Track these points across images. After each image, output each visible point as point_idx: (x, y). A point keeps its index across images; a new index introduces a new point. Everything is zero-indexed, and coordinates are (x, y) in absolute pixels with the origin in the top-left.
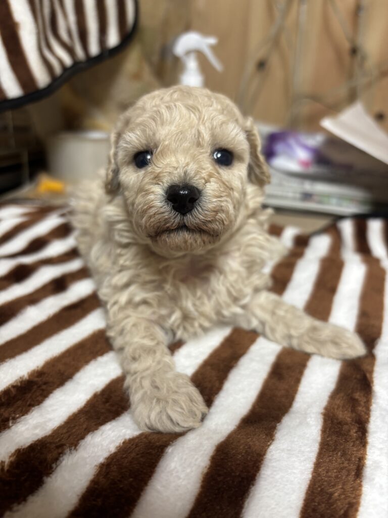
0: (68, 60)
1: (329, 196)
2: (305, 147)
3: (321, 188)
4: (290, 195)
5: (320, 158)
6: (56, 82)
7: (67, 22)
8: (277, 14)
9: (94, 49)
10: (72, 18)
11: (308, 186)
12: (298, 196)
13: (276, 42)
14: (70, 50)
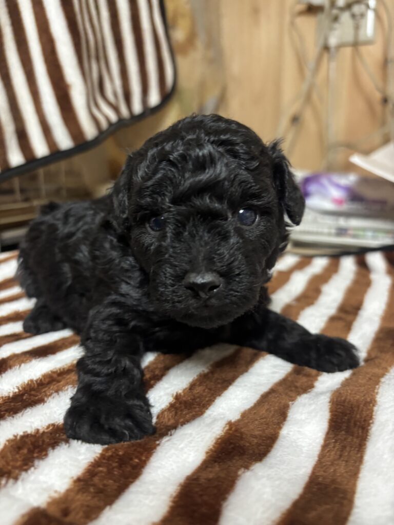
0: (113, 117)
1: (364, 229)
2: (338, 186)
3: (354, 223)
4: (326, 230)
5: (354, 196)
6: (102, 136)
7: (113, 85)
8: (308, 74)
9: (137, 108)
10: (118, 82)
11: (342, 222)
12: (333, 231)
13: (308, 98)
14: (116, 109)
